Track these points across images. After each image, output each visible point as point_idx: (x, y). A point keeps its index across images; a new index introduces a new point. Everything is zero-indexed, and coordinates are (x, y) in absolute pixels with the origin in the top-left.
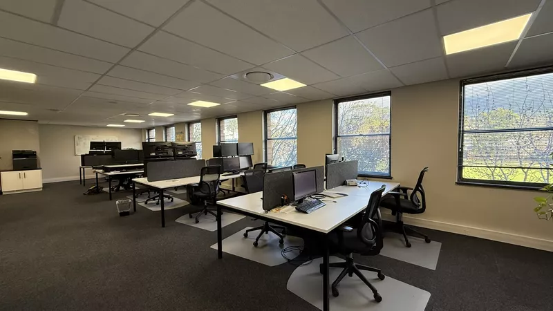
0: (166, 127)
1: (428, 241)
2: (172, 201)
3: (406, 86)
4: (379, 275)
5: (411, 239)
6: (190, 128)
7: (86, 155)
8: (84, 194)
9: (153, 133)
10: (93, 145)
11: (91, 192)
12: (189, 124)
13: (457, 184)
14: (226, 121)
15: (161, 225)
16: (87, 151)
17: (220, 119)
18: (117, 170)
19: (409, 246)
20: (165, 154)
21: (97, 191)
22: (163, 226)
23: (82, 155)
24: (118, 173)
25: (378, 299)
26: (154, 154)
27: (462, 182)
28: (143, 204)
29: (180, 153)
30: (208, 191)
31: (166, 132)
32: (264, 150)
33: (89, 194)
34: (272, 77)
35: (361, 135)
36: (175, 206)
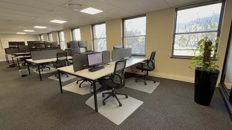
0: (48, 34)
1: (155, 82)
2: (50, 69)
3: (152, 11)
4: (126, 96)
5: (147, 82)
6: (60, 34)
7: (7, 48)
8: (8, 67)
9: (42, 37)
10: (10, 43)
11: (11, 66)
12: (59, 32)
13: (171, 58)
14: (75, 30)
15: (40, 80)
16: (7, 46)
17: (72, 29)
18: (21, 56)
19: (146, 84)
20: (41, 47)
21: (14, 66)
22: (41, 80)
23: (5, 49)
24: (22, 57)
25: (121, 105)
26: (34, 47)
27: (173, 57)
28: (35, 71)
29: (49, 46)
30: (62, 64)
31: (48, 36)
32: (92, 44)
33: (10, 67)
34: (83, 8)
35: (134, 36)
36: (51, 71)
